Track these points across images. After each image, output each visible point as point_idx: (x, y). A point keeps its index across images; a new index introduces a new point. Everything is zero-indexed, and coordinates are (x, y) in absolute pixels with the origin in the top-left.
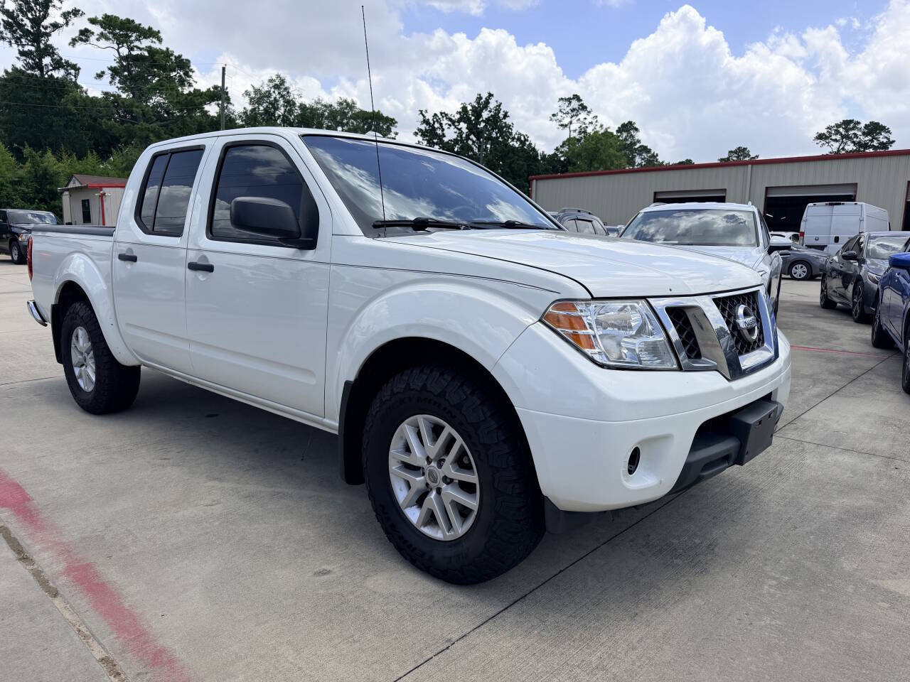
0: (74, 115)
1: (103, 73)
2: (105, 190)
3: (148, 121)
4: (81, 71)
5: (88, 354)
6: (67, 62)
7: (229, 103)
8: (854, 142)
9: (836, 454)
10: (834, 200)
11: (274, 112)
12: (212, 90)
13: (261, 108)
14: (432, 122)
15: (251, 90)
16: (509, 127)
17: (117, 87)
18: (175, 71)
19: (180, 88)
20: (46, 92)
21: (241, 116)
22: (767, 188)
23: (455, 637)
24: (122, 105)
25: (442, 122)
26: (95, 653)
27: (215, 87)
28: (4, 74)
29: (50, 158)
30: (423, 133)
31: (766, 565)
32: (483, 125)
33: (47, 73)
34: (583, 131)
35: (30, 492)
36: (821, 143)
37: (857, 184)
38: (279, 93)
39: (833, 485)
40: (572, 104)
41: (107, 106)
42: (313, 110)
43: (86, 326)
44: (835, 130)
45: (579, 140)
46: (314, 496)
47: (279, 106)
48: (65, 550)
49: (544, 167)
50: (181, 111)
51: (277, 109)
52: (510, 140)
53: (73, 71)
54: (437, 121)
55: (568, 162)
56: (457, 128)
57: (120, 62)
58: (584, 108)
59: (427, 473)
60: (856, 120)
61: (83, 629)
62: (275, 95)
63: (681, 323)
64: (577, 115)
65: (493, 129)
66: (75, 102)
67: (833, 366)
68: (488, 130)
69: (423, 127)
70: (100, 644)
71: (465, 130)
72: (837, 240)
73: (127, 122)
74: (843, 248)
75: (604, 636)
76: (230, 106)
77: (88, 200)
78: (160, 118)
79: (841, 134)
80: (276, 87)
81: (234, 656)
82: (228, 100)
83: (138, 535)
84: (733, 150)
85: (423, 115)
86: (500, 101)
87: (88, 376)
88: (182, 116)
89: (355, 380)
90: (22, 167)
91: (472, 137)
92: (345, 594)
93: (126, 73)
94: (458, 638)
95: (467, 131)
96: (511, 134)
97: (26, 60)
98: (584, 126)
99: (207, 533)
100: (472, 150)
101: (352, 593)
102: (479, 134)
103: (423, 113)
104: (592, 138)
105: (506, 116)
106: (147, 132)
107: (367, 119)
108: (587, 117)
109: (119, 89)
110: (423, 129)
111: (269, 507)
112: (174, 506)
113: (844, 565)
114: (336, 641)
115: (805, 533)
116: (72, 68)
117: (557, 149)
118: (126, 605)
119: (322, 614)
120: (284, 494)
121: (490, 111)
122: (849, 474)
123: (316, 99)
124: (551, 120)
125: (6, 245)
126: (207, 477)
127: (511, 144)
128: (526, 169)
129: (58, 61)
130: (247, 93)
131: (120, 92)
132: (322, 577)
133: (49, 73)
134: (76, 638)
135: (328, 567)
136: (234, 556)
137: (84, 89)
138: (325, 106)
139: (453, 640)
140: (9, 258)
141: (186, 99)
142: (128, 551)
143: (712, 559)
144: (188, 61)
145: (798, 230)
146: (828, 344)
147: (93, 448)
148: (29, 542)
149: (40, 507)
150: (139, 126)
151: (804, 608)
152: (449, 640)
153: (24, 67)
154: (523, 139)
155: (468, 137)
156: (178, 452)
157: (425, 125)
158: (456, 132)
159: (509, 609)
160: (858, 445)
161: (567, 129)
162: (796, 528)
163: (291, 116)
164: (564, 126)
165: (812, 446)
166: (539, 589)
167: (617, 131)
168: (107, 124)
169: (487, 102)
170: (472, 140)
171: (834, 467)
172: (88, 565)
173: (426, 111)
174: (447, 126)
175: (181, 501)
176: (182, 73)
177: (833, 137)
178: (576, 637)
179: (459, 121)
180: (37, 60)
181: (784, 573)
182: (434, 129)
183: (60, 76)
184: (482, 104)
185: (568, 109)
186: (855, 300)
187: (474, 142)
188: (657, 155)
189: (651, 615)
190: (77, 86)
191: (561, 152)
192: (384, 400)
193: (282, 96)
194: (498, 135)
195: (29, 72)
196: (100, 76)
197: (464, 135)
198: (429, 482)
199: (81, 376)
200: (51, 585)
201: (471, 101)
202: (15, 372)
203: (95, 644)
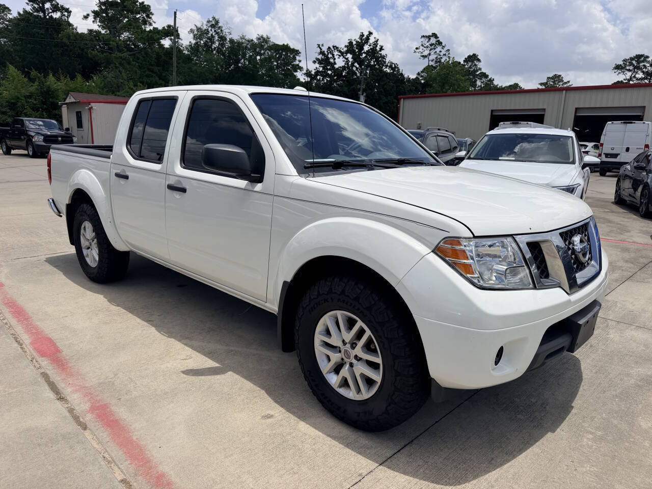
0: (68, 46)
1: (88, 15)
2: (92, 104)
3: (120, 51)
4: (72, 14)
5: (93, 241)
6: (62, 7)
7: (179, 38)
8: (643, 72)
9: (631, 330)
10: (628, 119)
11: (211, 45)
12: (166, 28)
13: (202, 42)
14: (326, 53)
15: (195, 28)
16: (383, 57)
17: (98, 25)
18: (140, 14)
19: (143, 27)
20: (48, 28)
21: (187, 48)
22: (576, 109)
23: (364, 472)
24: (102, 39)
25: (334, 53)
26: (116, 475)
27: (169, 26)
28: (18, 15)
29: (51, 79)
30: (320, 62)
31: (584, 422)
32: (364, 55)
33: (48, 15)
34: (438, 61)
35: (59, 345)
36: (617, 72)
37: (645, 107)
38: (215, 31)
39: (631, 356)
40: (431, 41)
41: (91, 40)
42: (239, 44)
43: (91, 221)
44: (629, 62)
45: (435, 68)
46: (257, 354)
47: (215, 41)
48: (88, 393)
49: (409, 88)
50: (144, 44)
51: (213, 43)
52: (384, 67)
53: (66, 14)
54: (330, 52)
55: (426, 85)
56: (345, 58)
57: (100, 6)
58: (440, 43)
59: (343, 351)
60: (646, 54)
61: (106, 455)
62: (212, 32)
63: (536, 252)
64: (435, 49)
65: (371, 59)
66: (69, 37)
67: (627, 256)
68: (368, 60)
69: (320, 57)
70: (119, 468)
71: (351, 60)
72: (628, 150)
73: (106, 52)
74: (634, 159)
75: (470, 475)
76: (180, 41)
77: (80, 112)
78: (130, 49)
79: (634, 65)
80: (213, 26)
81: (212, 482)
82: (178, 36)
83: (137, 382)
84: (551, 76)
85: (320, 48)
86: (377, 38)
87: (93, 256)
88: (144, 48)
89: (291, 281)
90: (32, 86)
91: (356, 64)
92: (285, 434)
93: (104, 15)
94: (366, 473)
95: (352, 60)
96: (385, 62)
97: (33, 5)
98: (439, 57)
99: (185, 382)
100: (356, 74)
101: (290, 434)
102: (361, 63)
103: (321, 46)
104: (444, 66)
105: (381, 49)
106: (121, 60)
107: (278, 50)
108: (442, 50)
109: (99, 26)
110: (320, 58)
111: (227, 362)
112: (160, 359)
113: (642, 424)
114: (282, 472)
115: (612, 396)
116: (65, 12)
117: (418, 74)
118: (135, 438)
119: (270, 450)
120: (236, 352)
121: (370, 46)
122: (642, 348)
123: (241, 36)
124: (415, 52)
125: (23, 144)
126: (181, 336)
127: (385, 70)
128: (395, 89)
129: (56, 5)
130: (192, 31)
131: (100, 29)
132: (267, 420)
133: (50, 15)
134: (102, 463)
135: (272, 413)
136: (205, 401)
137: (75, 27)
138: (248, 41)
139: (363, 475)
140: (26, 152)
141: (148, 35)
142: (131, 395)
143: (545, 415)
144: (149, 6)
145: (599, 141)
146: (622, 236)
147: (99, 310)
148: (63, 385)
149: (68, 358)
150: (114, 55)
151: (614, 457)
152: (360, 475)
153: (32, 10)
154: (393, 66)
155: (353, 65)
156: (159, 316)
157: (321, 56)
158: (344, 61)
159: (401, 451)
160: (648, 323)
161: (427, 59)
162: (605, 391)
163: (223, 48)
164: (424, 57)
165: (614, 323)
166: (421, 436)
167: (464, 61)
168: (91, 54)
169: (368, 38)
170: (356, 67)
171: (631, 341)
172: (105, 405)
173: (323, 45)
174: (338, 56)
175: (164, 356)
176: (144, 15)
177: (628, 68)
178: (451, 475)
179: (347, 52)
180: (41, 5)
181: (598, 428)
182: (328, 58)
183: (57, 17)
184: (364, 39)
185: (428, 44)
186: (642, 201)
187: (357, 68)
188: (493, 80)
189: (503, 460)
190: (70, 25)
191: (422, 76)
192: (312, 298)
193: (217, 33)
194: (375, 63)
195: (35, 14)
196: (86, 17)
197: (350, 63)
198: (344, 358)
199: (88, 255)
200: (81, 420)
201: (355, 37)
202: (40, 247)
203: (116, 468)
